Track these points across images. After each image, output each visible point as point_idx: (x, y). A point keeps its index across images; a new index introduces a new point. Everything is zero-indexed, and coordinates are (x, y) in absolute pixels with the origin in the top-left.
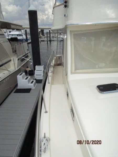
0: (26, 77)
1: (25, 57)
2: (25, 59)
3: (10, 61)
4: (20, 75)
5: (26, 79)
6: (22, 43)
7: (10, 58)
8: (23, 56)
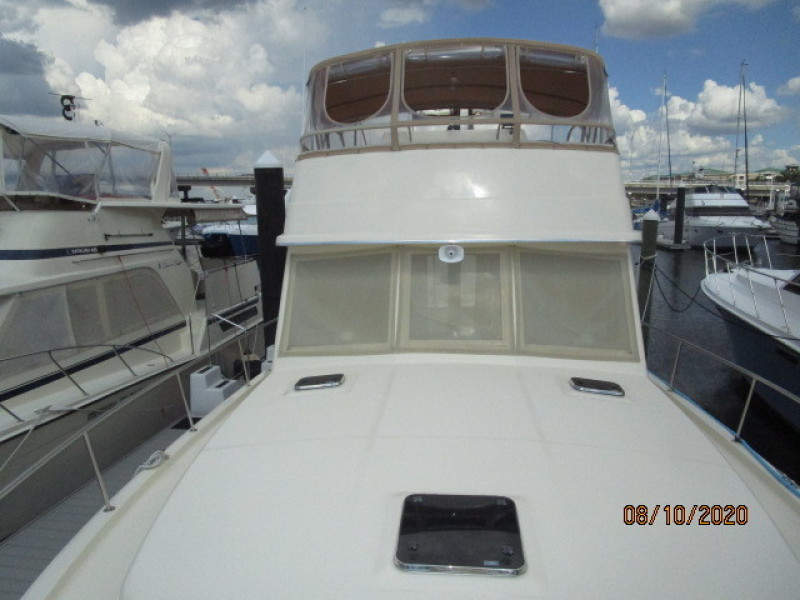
0: (222, 381)
1: (230, 320)
2: (231, 326)
3: (183, 325)
4: (202, 372)
5: (220, 386)
6: (235, 265)
7: (184, 316)
8: (224, 315)
